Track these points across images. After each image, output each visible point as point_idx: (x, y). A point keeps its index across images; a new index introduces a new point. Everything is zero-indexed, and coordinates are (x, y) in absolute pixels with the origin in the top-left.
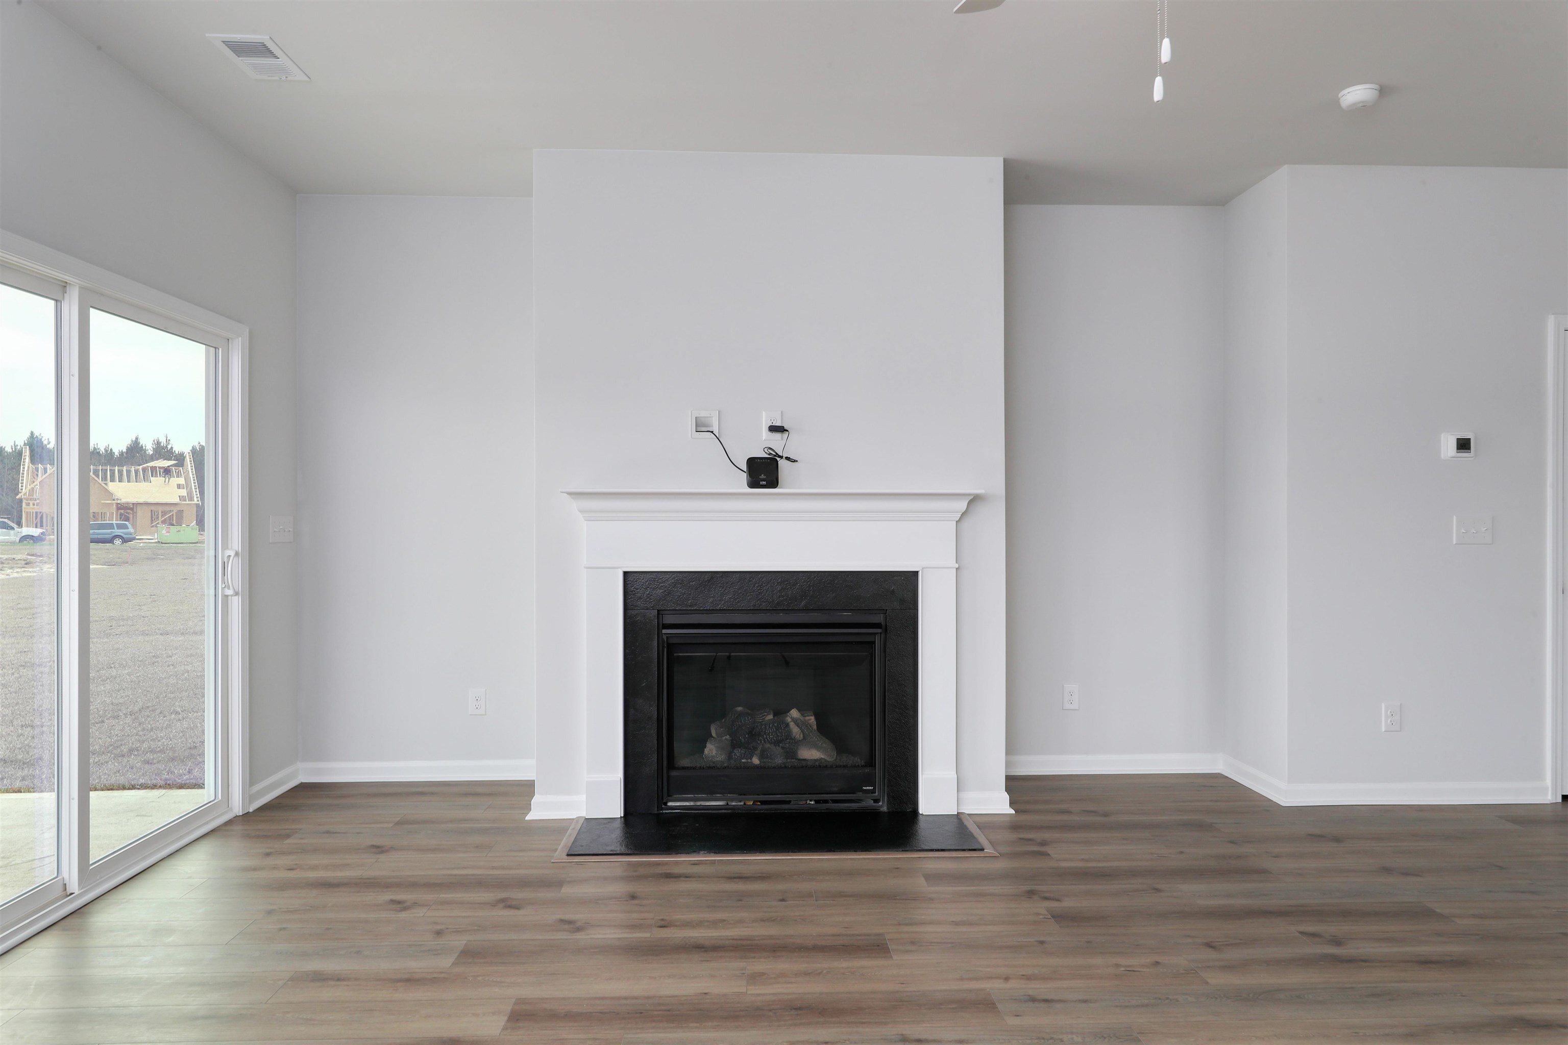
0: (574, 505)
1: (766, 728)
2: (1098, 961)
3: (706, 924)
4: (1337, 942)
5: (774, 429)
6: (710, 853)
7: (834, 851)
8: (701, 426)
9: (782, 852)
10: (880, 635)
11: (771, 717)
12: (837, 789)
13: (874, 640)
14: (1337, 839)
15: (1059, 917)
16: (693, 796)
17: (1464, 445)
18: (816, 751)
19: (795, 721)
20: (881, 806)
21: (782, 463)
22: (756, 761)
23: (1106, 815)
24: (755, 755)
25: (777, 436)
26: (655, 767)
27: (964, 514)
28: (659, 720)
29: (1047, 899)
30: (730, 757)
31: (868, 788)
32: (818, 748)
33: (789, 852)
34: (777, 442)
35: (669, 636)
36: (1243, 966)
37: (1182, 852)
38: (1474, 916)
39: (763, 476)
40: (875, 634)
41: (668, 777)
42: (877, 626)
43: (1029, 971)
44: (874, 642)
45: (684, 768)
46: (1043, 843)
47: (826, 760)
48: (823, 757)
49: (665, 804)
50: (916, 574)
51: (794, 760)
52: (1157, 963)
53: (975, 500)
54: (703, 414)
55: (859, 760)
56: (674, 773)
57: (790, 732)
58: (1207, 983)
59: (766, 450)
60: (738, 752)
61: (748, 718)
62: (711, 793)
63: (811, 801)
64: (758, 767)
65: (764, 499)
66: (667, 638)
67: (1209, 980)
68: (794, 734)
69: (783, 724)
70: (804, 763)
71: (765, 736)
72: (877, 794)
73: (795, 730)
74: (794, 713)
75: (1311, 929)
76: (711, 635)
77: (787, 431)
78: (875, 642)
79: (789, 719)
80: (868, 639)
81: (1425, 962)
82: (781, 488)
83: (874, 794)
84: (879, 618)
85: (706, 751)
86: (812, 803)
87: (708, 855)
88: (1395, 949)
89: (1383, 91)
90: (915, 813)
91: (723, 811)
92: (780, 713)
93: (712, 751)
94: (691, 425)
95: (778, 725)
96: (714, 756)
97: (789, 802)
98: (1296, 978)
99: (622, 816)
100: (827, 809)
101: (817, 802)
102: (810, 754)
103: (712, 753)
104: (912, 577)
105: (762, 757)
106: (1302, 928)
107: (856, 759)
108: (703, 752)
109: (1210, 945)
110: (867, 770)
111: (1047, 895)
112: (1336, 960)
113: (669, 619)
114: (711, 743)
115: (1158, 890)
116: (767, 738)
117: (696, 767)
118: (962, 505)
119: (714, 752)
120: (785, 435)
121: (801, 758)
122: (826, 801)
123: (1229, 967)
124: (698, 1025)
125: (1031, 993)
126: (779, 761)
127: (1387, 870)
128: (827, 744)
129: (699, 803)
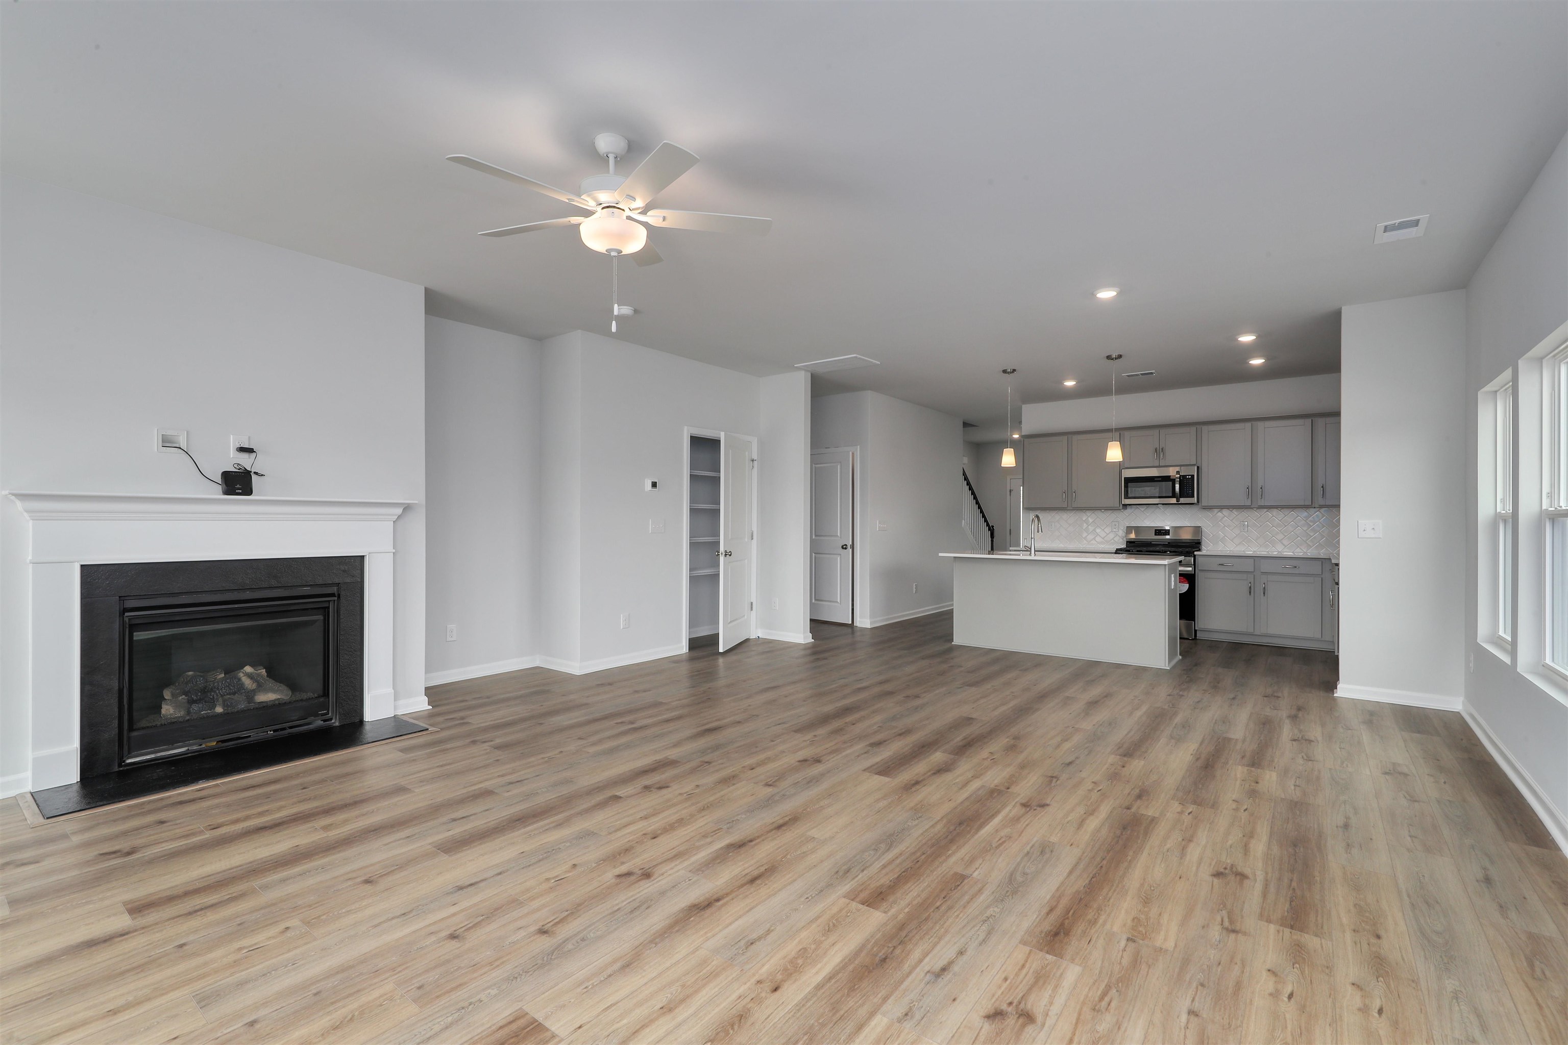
0: (19, 505)
1: (218, 684)
2: (532, 759)
3: (253, 816)
4: (632, 723)
5: (242, 450)
6: (208, 780)
7: (320, 754)
8: (167, 442)
9: (278, 764)
10: (333, 601)
11: (223, 675)
12: (296, 718)
13: (328, 606)
14: (610, 684)
15: (498, 747)
16: (153, 749)
17: (654, 485)
18: (272, 694)
19: (250, 676)
20: (334, 723)
21: (254, 477)
22: (219, 710)
23: (488, 697)
24: (218, 705)
25: (245, 455)
26: (116, 731)
27: (399, 517)
28: (121, 691)
29: (485, 742)
30: (189, 713)
31: (323, 712)
32: (272, 690)
33: (281, 763)
34: (246, 461)
35: (131, 618)
36: (600, 741)
37: (542, 705)
38: (677, 700)
39: (238, 486)
40: (329, 601)
41: (129, 738)
42: (333, 595)
43: (501, 773)
44: (328, 608)
45: (143, 728)
46: (462, 718)
47: (283, 699)
48: (279, 697)
49: (124, 761)
50: (363, 557)
51: (253, 704)
52: (562, 752)
53: (407, 508)
54: (169, 433)
55: (311, 694)
56: (135, 734)
57: (242, 685)
58: (588, 752)
59: (236, 466)
60: (195, 707)
61: (200, 679)
62: (172, 743)
63: (271, 731)
64: (221, 714)
65: (237, 504)
66: (129, 619)
67: (589, 751)
68: (246, 686)
69: (235, 679)
70: (265, 705)
71: (217, 691)
72: (330, 715)
73: (248, 683)
74: (248, 669)
75: (619, 721)
76: (168, 614)
77: (255, 452)
78: (329, 606)
79: (241, 675)
80: (326, 605)
81: (667, 721)
82: (254, 496)
83: (328, 716)
84: (334, 590)
85: (163, 711)
86: (272, 732)
87: (207, 782)
88: (655, 719)
89: (636, 311)
90: (361, 722)
91: (190, 755)
92: (231, 670)
93: (168, 710)
94: (156, 442)
95: (230, 681)
96: (172, 714)
97: (250, 736)
98: (623, 740)
99: (79, 780)
100: (289, 733)
101: (274, 731)
102: (267, 697)
103: (169, 712)
104: (360, 560)
105: (224, 705)
106: (616, 722)
107: (309, 694)
108: (160, 712)
109: (580, 739)
110: (322, 699)
111: (483, 740)
112: (635, 730)
113: (130, 604)
114: (167, 705)
115: (541, 724)
116: (219, 693)
117: (156, 725)
118: (399, 511)
119: (172, 711)
120: (253, 455)
121: (259, 701)
122: (284, 729)
123: (594, 744)
124: (308, 860)
125: (508, 781)
126: (242, 706)
127: (636, 692)
128: (283, 687)
129: (159, 755)
